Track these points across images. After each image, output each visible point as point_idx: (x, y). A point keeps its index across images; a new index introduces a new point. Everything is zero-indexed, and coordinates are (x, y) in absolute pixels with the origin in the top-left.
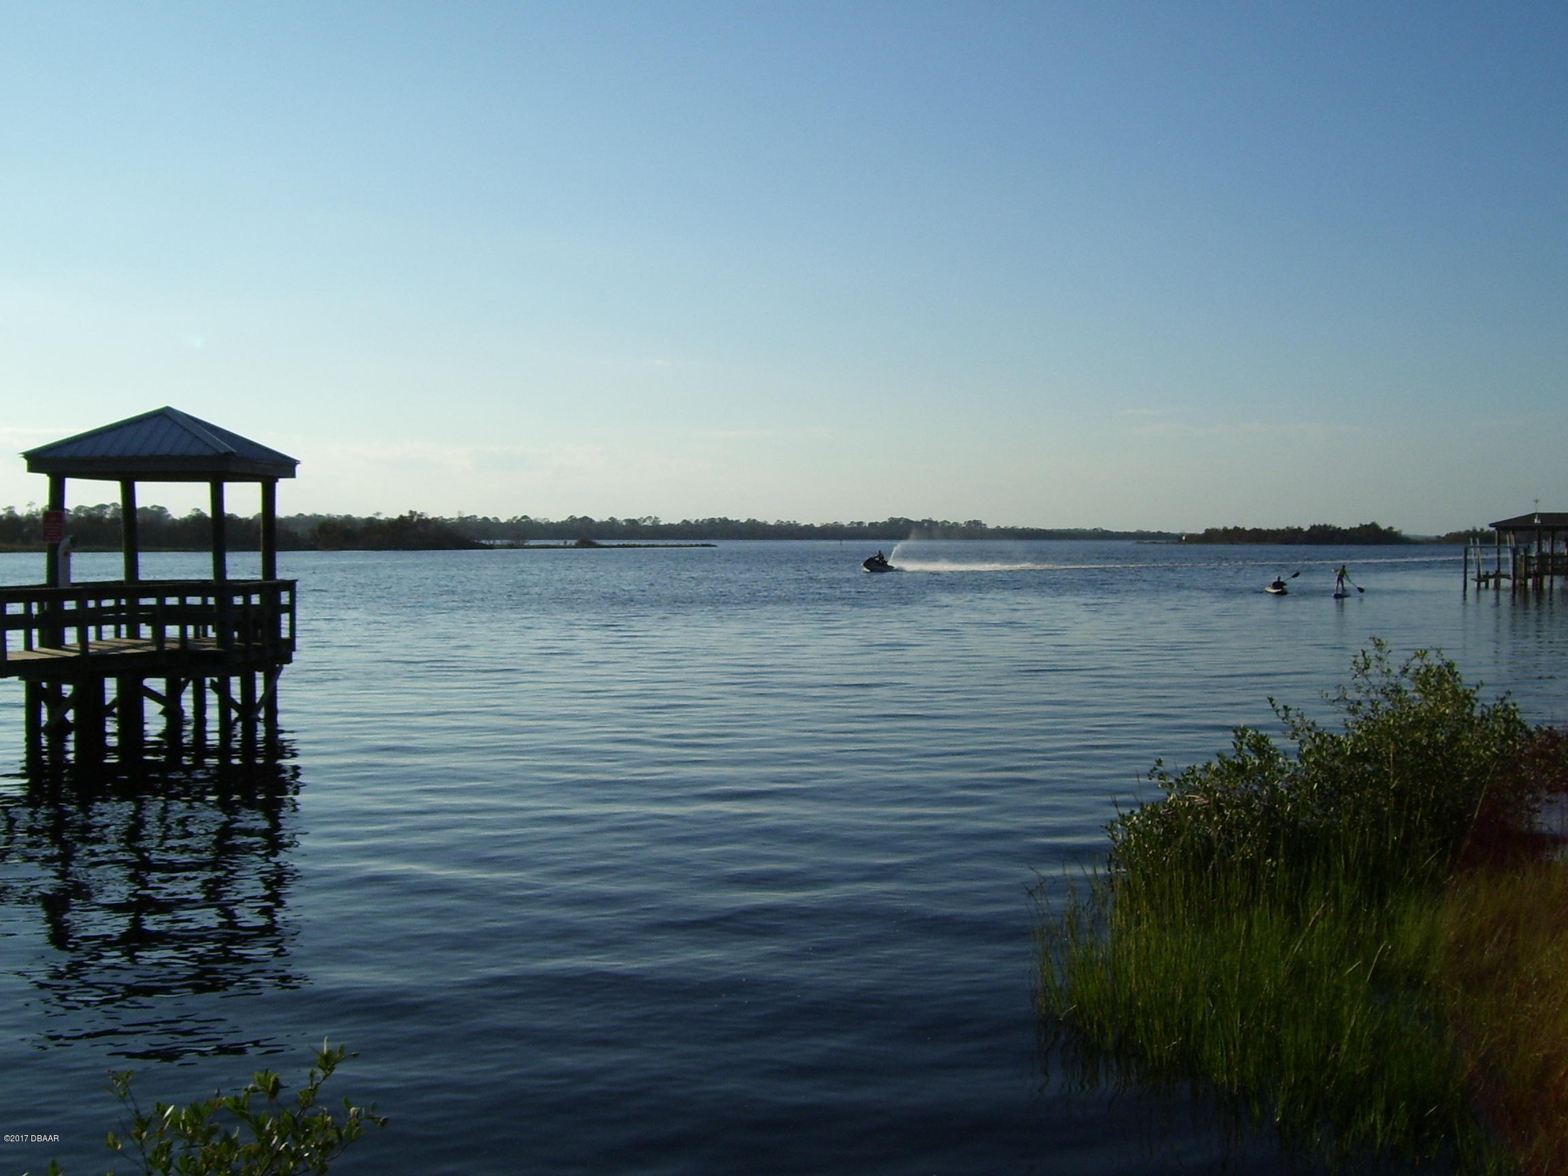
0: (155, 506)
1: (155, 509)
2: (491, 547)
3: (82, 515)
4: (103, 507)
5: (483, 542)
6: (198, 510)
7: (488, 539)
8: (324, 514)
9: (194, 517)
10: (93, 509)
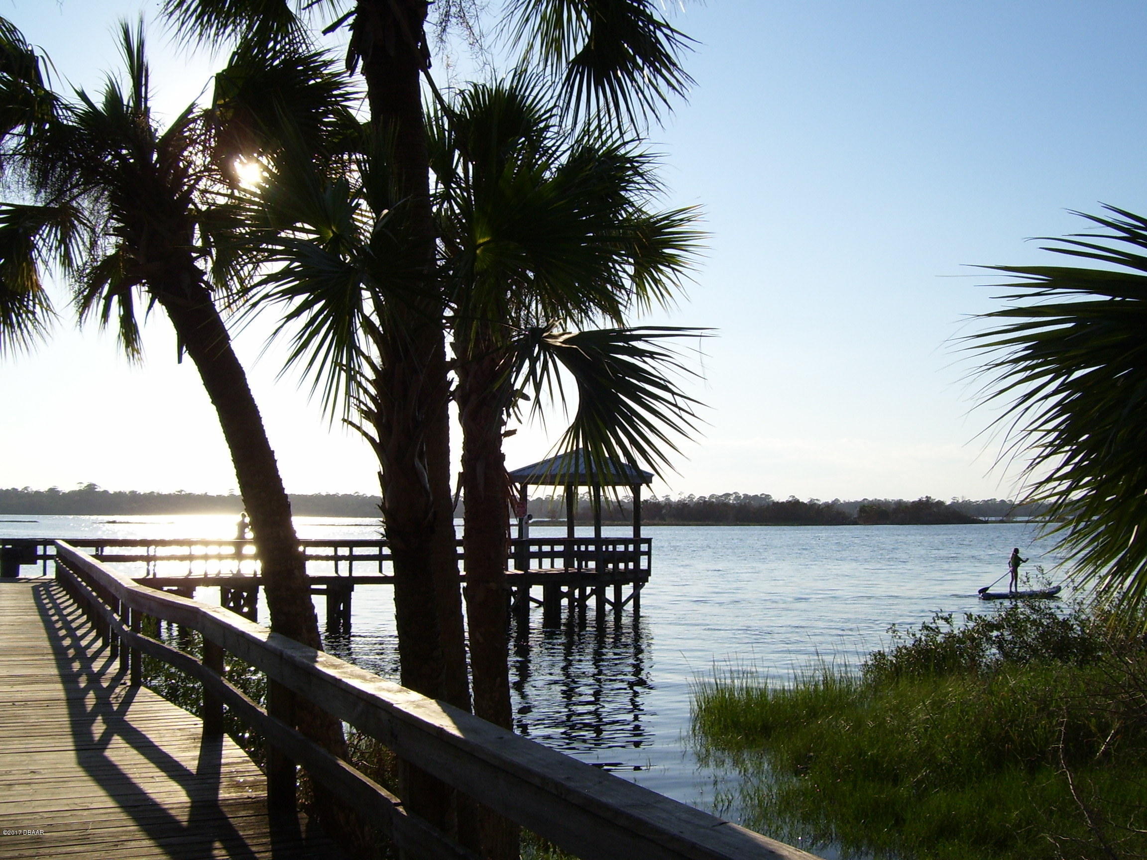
0: (763, 494)
1: (763, 496)
2: (986, 522)
3: (714, 500)
4: (727, 495)
5: (981, 518)
6: (794, 497)
7: (985, 517)
8: (883, 499)
9: (790, 501)
10: (721, 496)
